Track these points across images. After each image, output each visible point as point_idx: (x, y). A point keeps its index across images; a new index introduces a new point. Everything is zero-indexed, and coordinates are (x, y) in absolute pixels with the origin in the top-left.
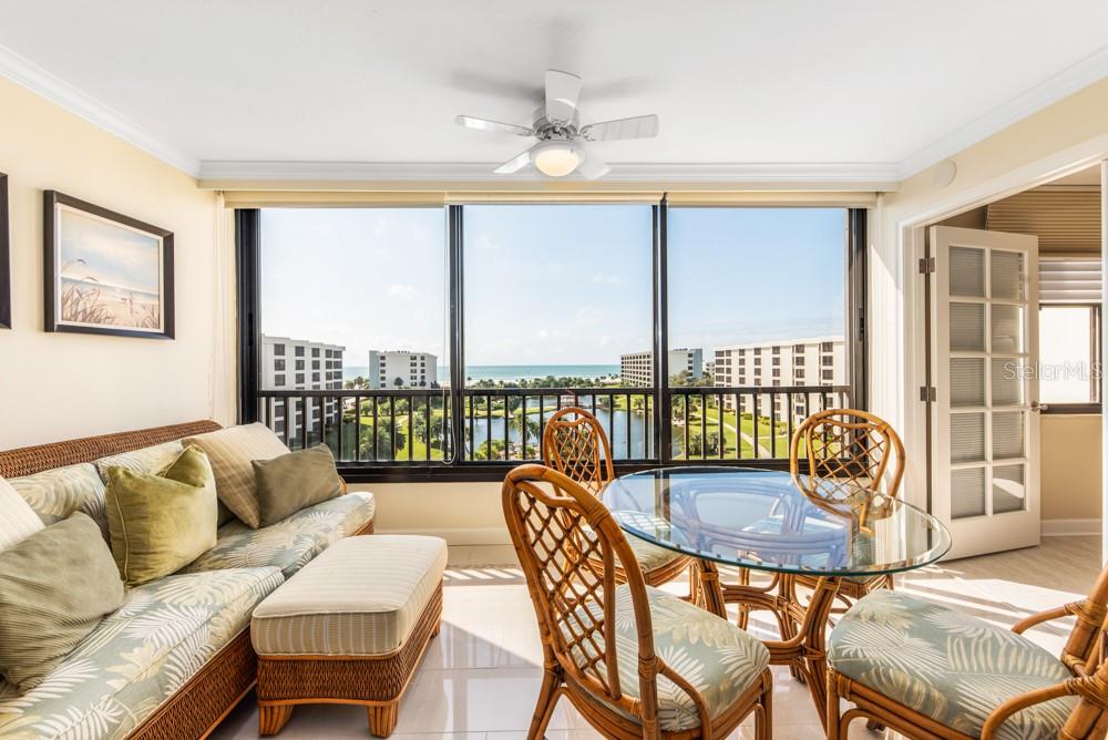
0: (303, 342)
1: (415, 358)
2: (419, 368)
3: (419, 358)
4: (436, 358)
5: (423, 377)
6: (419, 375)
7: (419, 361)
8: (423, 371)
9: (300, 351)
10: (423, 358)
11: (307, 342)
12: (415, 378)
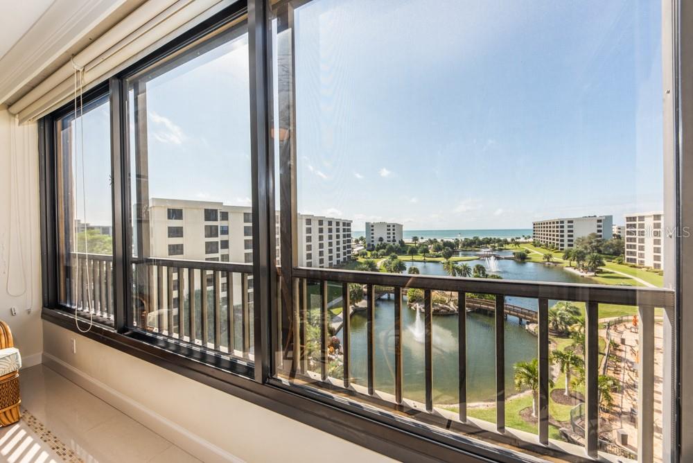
0: (332, 218)
2: (392, 232)
3: (392, 226)
4: (402, 226)
5: (394, 237)
6: (392, 236)
7: (391, 228)
8: (394, 234)
9: (330, 223)
10: (394, 226)
12: (390, 237)
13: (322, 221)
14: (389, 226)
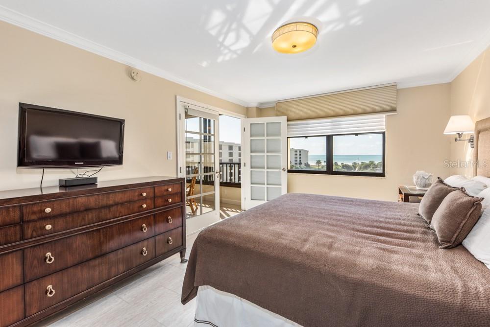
0: (232, 143)
1: (297, 152)
2: (298, 156)
3: (298, 152)
4: (308, 151)
5: (300, 161)
6: (298, 159)
7: (298, 153)
8: (300, 158)
9: (231, 148)
10: (300, 152)
11: (234, 143)
12: (297, 161)
13: (232, 146)
14: (296, 151)
